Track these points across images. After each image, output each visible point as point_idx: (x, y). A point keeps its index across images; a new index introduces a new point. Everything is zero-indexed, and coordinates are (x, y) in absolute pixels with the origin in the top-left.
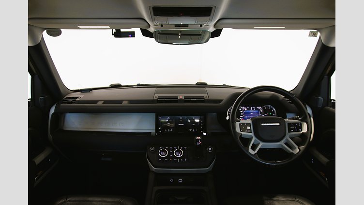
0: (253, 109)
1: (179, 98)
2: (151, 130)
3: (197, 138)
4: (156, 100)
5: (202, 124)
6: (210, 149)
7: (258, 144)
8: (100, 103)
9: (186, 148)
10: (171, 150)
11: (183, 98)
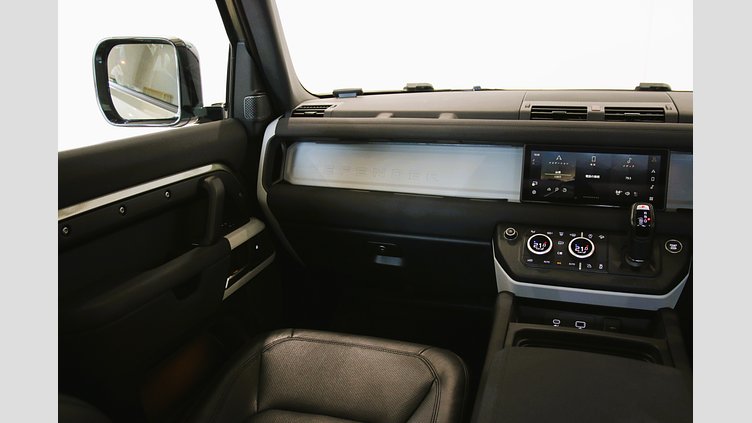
1: (589, 110)
2: (508, 193)
3: (639, 207)
4: (525, 113)
5: (653, 179)
6: (674, 247)
8: (382, 118)
9: (602, 237)
10: (561, 239)
11: (603, 110)
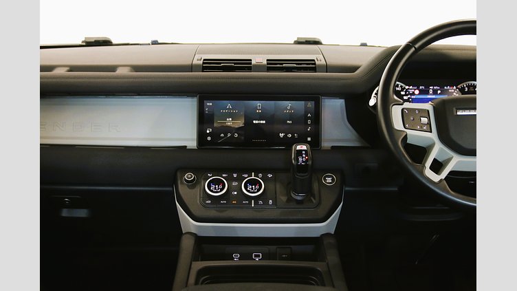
0: (435, 92)
1: (253, 62)
2: (187, 140)
3: (299, 147)
4: (199, 65)
5: (309, 122)
7: (449, 160)
8: (61, 71)
9: (270, 176)
10: (235, 180)
11: (265, 62)
